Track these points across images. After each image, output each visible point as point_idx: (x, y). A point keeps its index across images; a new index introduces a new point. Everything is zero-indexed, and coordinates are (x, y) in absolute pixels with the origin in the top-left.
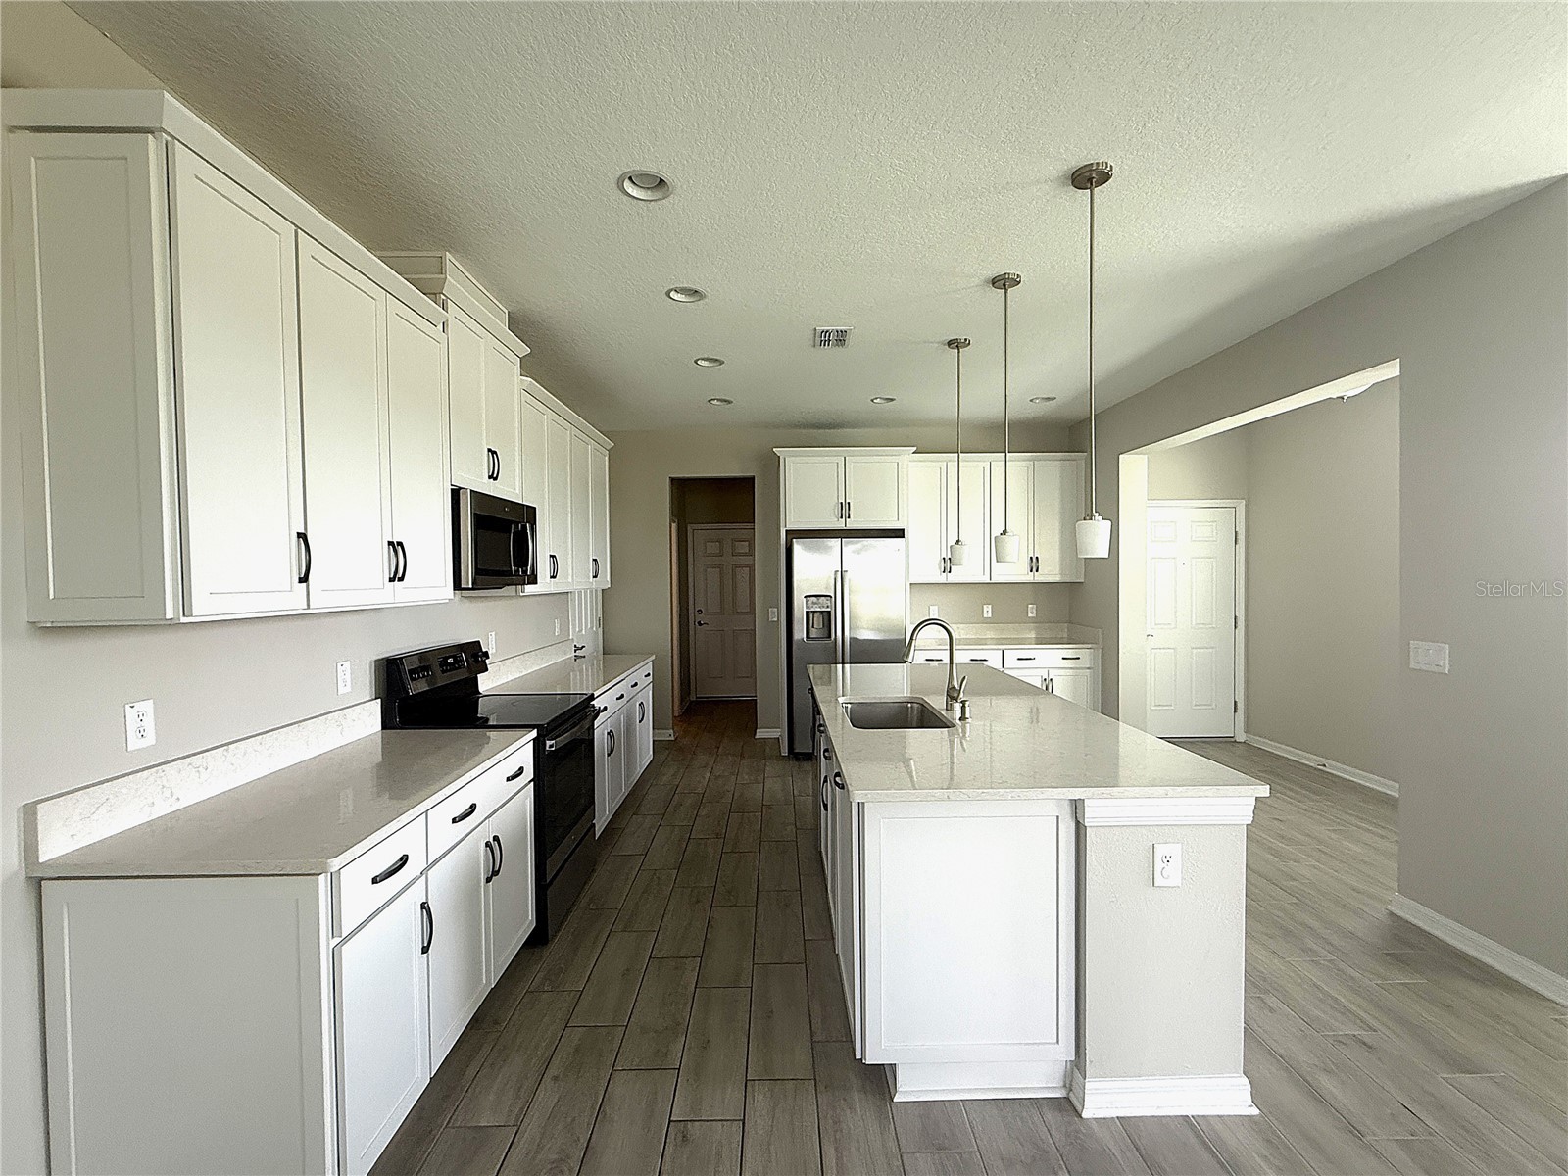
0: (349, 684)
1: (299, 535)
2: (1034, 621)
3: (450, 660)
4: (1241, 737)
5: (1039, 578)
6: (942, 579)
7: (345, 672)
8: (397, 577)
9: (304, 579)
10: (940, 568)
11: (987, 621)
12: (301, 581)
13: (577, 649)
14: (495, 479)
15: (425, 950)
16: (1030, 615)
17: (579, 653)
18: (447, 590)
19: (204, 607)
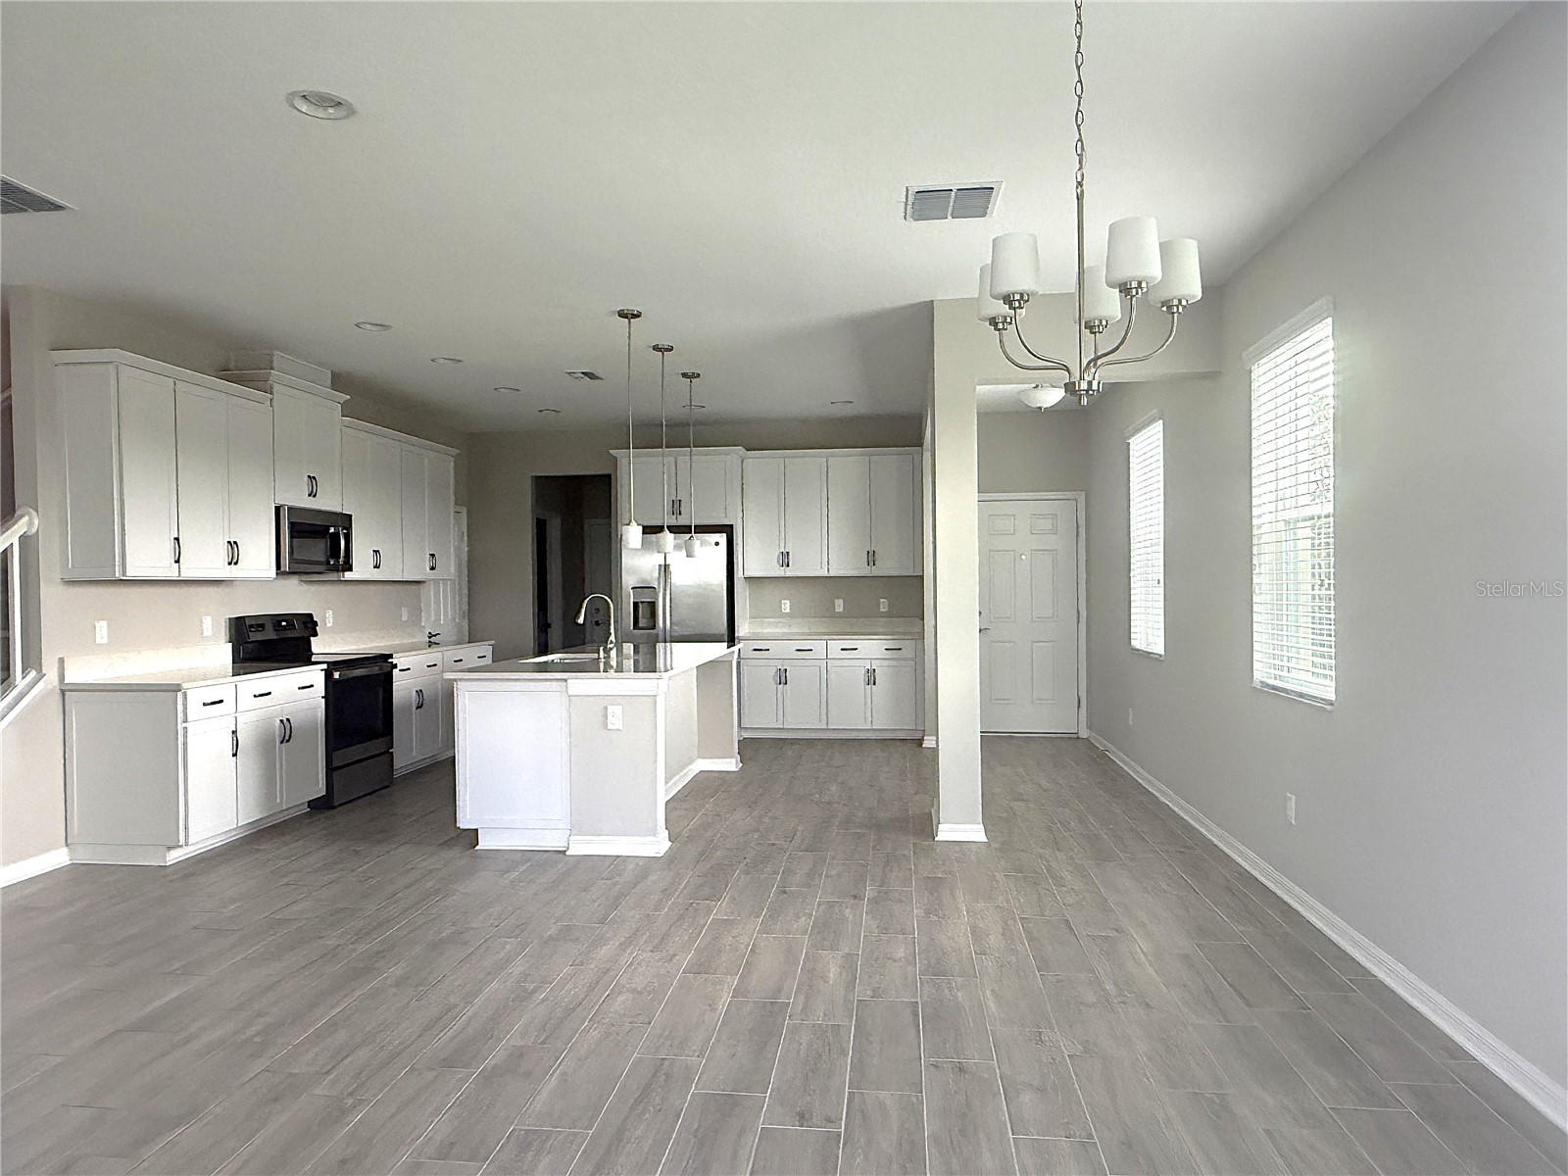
0: (210, 629)
1: (175, 539)
2: (888, 615)
3: (284, 623)
4: (1084, 734)
5: (876, 571)
6: (781, 572)
7: (208, 621)
8: (233, 561)
9: (178, 561)
10: (778, 562)
11: (840, 616)
12: (176, 562)
13: (431, 636)
14: (314, 496)
15: (235, 755)
16: (882, 610)
17: (433, 639)
18: (273, 573)
19: (132, 572)
